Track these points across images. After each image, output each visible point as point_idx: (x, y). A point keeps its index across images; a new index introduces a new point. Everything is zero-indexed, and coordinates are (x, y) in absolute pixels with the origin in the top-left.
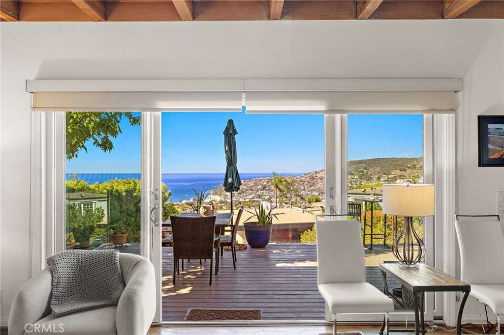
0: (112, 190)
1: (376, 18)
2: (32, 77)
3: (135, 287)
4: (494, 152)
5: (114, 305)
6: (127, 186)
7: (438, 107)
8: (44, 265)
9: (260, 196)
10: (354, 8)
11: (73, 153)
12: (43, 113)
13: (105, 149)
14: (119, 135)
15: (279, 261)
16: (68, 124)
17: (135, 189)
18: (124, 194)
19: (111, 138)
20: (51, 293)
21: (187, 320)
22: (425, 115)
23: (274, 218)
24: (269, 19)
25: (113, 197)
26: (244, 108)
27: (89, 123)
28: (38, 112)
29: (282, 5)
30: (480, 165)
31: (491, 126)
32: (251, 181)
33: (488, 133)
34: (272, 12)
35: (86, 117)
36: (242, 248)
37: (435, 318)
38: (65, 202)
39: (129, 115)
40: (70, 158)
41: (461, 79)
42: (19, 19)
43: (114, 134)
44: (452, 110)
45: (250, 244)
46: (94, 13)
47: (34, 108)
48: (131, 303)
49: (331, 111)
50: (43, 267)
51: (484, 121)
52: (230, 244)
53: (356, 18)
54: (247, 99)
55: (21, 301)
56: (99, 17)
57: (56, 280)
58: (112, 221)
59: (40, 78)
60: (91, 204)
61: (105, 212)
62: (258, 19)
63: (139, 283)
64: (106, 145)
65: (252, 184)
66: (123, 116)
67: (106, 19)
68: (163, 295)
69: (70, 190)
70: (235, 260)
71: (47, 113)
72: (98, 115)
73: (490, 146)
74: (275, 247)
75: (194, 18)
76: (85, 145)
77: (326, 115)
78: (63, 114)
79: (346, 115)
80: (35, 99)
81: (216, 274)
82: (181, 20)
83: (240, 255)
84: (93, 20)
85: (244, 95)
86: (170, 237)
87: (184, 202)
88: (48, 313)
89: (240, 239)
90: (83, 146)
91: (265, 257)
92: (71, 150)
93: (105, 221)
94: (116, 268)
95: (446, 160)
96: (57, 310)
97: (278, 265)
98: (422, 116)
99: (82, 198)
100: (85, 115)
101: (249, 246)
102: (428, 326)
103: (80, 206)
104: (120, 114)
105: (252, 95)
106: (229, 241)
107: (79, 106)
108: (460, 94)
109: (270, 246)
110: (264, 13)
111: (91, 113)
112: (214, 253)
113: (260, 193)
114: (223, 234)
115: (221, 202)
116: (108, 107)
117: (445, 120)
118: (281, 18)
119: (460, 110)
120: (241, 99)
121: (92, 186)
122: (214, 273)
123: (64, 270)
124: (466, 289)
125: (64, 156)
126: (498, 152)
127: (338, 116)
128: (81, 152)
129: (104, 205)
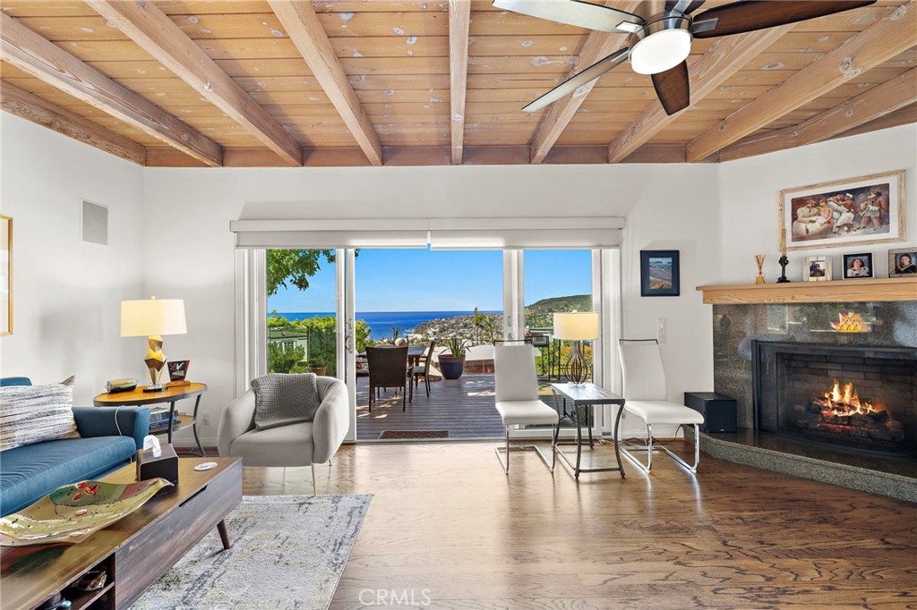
0: (312, 327)
1: (548, 163)
2: (236, 218)
3: (330, 403)
4: (655, 283)
5: (311, 420)
6: (326, 323)
7: (603, 243)
8: (247, 386)
9: (461, 334)
10: (527, 153)
11: (272, 291)
12: (246, 251)
13: (301, 287)
14: (317, 272)
15: (470, 391)
16: (268, 263)
17: (334, 326)
18: (324, 330)
19: (307, 277)
20: (255, 410)
21: (382, 438)
22: (593, 250)
23: (467, 350)
24: (451, 164)
25: (313, 333)
26: (429, 245)
27: (289, 260)
28: (241, 250)
29: (461, 152)
30: (642, 295)
31: (651, 260)
32: (452, 319)
33: (649, 266)
34: (453, 158)
35: (286, 255)
36: (437, 379)
37: (604, 434)
38: (266, 342)
39: (326, 252)
40: (270, 294)
41: (625, 219)
42: (223, 165)
43: (311, 273)
44: (617, 246)
45: (444, 375)
46: (292, 160)
47: (238, 246)
48: (325, 416)
49: (508, 247)
50: (247, 389)
51: (645, 255)
52: (424, 374)
53: (530, 163)
54: (432, 237)
55: (228, 415)
56: (296, 163)
57: (259, 399)
58: (312, 355)
59: (243, 219)
60: (292, 343)
61: (306, 350)
62: (441, 164)
63: (334, 400)
64: (302, 284)
65: (453, 322)
66: (321, 254)
67: (303, 165)
68: (356, 408)
69: (272, 326)
70: (428, 390)
71: (249, 251)
72: (297, 252)
73: (651, 278)
74: (469, 379)
75: (383, 164)
76: (285, 282)
77: (504, 251)
78: (264, 251)
79: (521, 251)
80: (238, 238)
81: (410, 402)
82: (371, 165)
83: (435, 385)
84: (291, 166)
85: (429, 233)
86: (365, 368)
87: (385, 340)
88: (252, 427)
89: (434, 371)
90: (283, 283)
91: (459, 387)
92: (271, 289)
93: (305, 359)
94: (313, 388)
95: (612, 291)
96: (260, 424)
97: (470, 394)
98: (590, 251)
99: (284, 337)
100: (285, 253)
101: (443, 378)
102: (597, 440)
103: (281, 344)
104: (317, 252)
105: (438, 233)
106: (423, 371)
107: (279, 245)
108: (623, 230)
109: (464, 377)
110: (447, 158)
111: (291, 251)
112: (408, 382)
113: (461, 331)
114: (417, 365)
115: (423, 340)
116: (307, 244)
117: (611, 255)
118: (462, 163)
119: (624, 246)
120: (426, 237)
121: (292, 323)
122: (407, 401)
123: (267, 391)
124: (621, 402)
125: (265, 292)
126: (659, 283)
127: (514, 252)
128: (280, 287)
129: (303, 343)
